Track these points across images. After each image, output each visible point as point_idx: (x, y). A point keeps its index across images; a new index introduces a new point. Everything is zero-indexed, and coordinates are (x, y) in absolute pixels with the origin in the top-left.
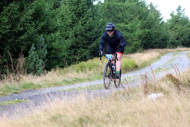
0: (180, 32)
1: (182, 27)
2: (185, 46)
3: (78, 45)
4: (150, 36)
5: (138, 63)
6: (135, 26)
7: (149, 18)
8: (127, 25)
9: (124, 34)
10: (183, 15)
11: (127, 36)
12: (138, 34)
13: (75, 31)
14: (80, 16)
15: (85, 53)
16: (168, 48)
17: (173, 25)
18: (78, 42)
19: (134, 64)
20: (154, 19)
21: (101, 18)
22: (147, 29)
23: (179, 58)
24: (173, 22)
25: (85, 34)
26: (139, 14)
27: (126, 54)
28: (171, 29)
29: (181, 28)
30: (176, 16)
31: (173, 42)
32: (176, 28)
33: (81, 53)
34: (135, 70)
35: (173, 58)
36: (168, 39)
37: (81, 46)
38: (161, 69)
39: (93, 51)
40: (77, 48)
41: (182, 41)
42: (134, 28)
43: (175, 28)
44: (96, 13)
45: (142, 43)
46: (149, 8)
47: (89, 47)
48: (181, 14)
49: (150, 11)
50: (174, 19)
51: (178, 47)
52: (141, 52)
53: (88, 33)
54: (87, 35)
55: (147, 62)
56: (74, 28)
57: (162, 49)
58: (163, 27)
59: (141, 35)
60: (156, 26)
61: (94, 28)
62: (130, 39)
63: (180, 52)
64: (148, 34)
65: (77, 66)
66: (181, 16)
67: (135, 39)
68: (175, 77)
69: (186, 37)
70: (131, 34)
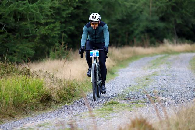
2: (188, 38)
4: (86, 10)
5: (52, 89)
9: (11, 5)
11: (19, 12)
12: (50, 5)
16: (138, 45)
19: (41, 92)
23: (168, 73)
27: (18, 63)
31: (152, 28)
34: (43, 109)
35: (151, 73)
36: (137, 19)
38: (116, 104)
41: (178, 25)
45: (63, 30)
52: (59, 57)
55: (77, 85)
59: (59, 9)
62: (28, 20)
63: (172, 57)
64: (80, 5)
67: (44, 19)
68: (153, 126)
69: (188, 14)
70: (32, 5)
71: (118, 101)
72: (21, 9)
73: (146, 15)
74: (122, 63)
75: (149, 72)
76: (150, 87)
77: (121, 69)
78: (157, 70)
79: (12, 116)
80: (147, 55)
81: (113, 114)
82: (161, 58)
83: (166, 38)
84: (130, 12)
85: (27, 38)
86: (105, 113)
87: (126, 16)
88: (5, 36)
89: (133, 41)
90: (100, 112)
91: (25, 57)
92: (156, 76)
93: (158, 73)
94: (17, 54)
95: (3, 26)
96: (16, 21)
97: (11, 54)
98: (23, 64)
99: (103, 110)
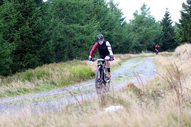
0: (145, 35)
1: (147, 28)
2: (151, 51)
3: (24, 50)
4: (110, 38)
6: (92, 27)
7: (108, 17)
8: (83, 26)
9: (79, 37)
10: (148, 15)
11: (83, 40)
12: (95, 36)
13: (21, 33)
14: (27, 15)
15: (33, 59)
16: (131, 53)
17: (137, 27)
18: (24, 45)
19: (91, 72)
20: (114, 20)
21: (52, 18)
22: (106, 31)
24: (136, 23)
25: (33, 37)
26: (97, 14)
28: (134, 31)
29: (145, 30)
30: (140, 16)
31: (137, 46)
32: (141, 30)
33: (29, 59)
34: (92, 79)
36: (131, 42)
37: (28, 50)
39: (42, 56)
40: (23, 53)
42: (91, 30)
43: (138, 30)
44: (46, 12)
46: (109, 7)
47: (37, 51)
48: (145, 14)
49: (110, 10)
50: (138, 19)
51: (142, 51)
53: (37, 35)
54: (35, 38)
56: (19, 29)
57: (124, 54)
58: (125, 28)
60: (117, 28)
61: (43, 30)
62: (86, 42)
63: (145, 58)
65: (23, 74)
66: (146, 16)
67: (92, 42)
68: (137, 87)
69: (152, 41)
70: (87, 37)
71: (122, 76)
72: (83, 38)
73: (134, 41)
74: (124, 60)
75: (135, 64)
76: (136, 70)
77: (124, 63)
78: (139, 64)
79: (79, 82)
80: (135, 57)
81: (120, 81)
82: (140, 59)
83: (143, 51)
85: (85, 50)
86: (117, 81)
87: (126, 41)
88: (77, 49)
89: (129, 52)
91: (85, 57)
92: (138, 66)
94: (82, 56)
95: (76, 45)
96: (81, 43)
97: (79, 56)
98: (83, 60)
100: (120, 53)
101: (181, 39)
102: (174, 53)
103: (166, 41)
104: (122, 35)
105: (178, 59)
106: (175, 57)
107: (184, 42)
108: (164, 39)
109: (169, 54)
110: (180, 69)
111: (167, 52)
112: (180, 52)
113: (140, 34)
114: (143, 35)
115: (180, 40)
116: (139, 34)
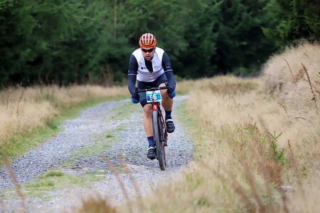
71: (63, 171)
75: (111, 125)
77: (67, 120)
78: (125, 123)
80: (110, 98)
81: (55, 192)
84: (82, 31)
86: (41, 190)
89: (87, 76)
90: (34, 189)
92: (123, 132)
93: (126, 127)
99: (38, 186)
100: (51, 83)
101: (285, 26)
102: (259, 82)
103: (229, 34)
104: (60, 12)
105: (273, 105)
106: (263, 95)
107: (298, 37)
108: (222, 27)
109: (239, 85)
110: (281, 143)
111: (231, 79)
112: (280, 78)
113: (126, 8)
114: (141, 11)
115: (282, 32)
116: (122, 7)
